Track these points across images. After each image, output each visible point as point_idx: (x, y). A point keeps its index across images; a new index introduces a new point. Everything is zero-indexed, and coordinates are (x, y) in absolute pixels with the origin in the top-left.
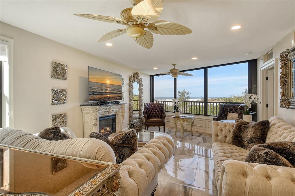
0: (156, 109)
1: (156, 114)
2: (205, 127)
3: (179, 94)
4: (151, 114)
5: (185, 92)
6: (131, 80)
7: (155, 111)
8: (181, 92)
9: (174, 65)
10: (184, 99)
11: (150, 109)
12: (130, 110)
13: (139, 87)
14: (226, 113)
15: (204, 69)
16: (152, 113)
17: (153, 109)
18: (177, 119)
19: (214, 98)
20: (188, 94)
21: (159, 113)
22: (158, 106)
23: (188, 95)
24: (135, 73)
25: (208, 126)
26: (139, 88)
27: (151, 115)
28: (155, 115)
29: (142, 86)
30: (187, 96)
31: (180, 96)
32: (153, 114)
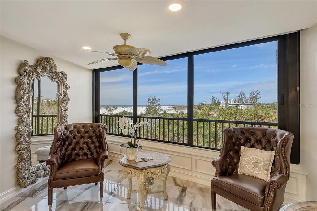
0: (90, 137)
1: (89, 148)
2: (191, 170)
3: (149, 102)
4: (75, 150)
5: (156, 99)
6: (21, 71)
7: (86, 143)
8: (151, 99)
9: (125, 36)
10: (154, 106)
11: (74, 138)
12: (18, 144)
13: (59, 90)
14: (236, 147)
15: (187, 58)
16: (77, 148)
17: (82, 137)
18: (129, 170)
19: (184, 105)
20: (158, 101)
21: (96, 147)
22: (94, 131)
23: (159, 103)
24: (42, 58)
25: (196, 169)
26: (58, 92)
27: (75, 152)
28: (86, 151)
29: (67, 88)
30: (157, 104)
31: (150, 103)
32: (81, 149)
